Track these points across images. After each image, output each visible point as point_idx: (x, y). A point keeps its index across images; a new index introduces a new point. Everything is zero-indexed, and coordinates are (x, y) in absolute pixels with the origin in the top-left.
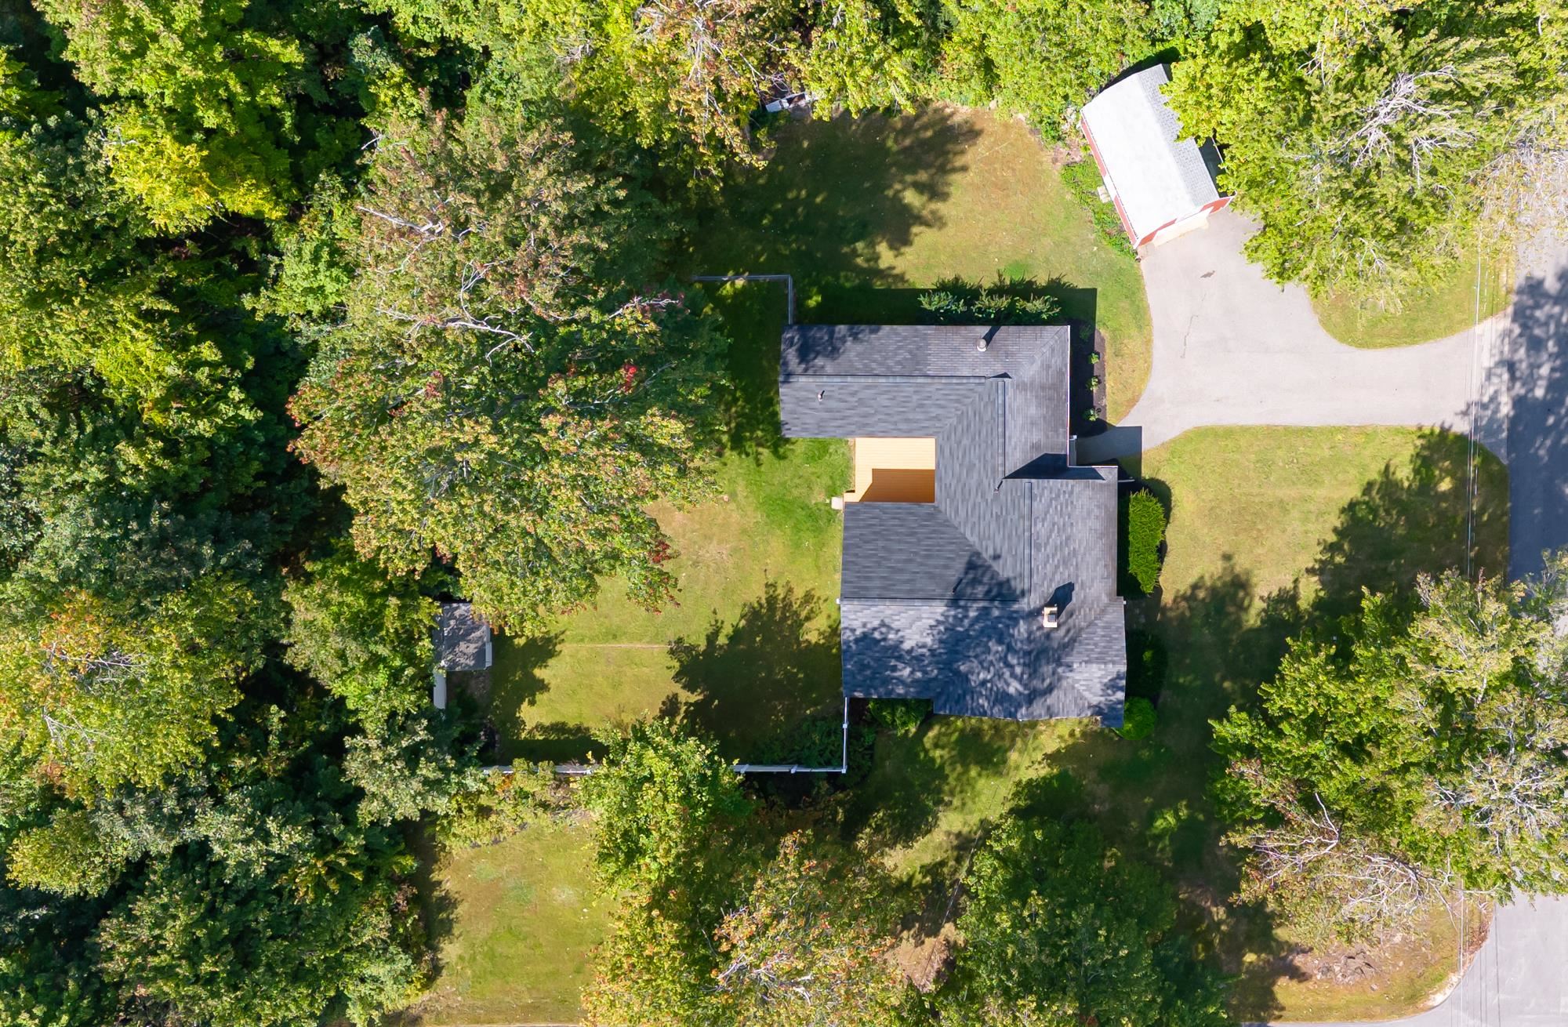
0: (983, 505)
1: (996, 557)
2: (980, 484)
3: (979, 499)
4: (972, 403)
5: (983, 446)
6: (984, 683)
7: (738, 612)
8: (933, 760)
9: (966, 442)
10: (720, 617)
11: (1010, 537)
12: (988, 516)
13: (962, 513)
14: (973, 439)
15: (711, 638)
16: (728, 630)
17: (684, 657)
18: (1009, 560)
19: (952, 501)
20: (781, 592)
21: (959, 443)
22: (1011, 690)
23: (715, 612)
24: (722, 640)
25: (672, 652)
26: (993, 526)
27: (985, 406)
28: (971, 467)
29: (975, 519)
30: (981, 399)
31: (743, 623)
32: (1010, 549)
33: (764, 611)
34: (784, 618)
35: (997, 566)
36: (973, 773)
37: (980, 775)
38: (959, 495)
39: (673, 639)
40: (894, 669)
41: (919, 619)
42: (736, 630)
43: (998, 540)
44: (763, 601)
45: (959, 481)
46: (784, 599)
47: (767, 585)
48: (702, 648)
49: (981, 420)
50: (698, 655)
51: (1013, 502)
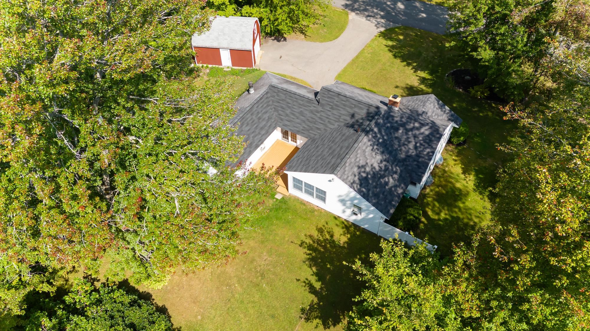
0: (323, 114)
1: (353, 116)
2: (311, 112)
3: (318, 115)
4: (273, 101)
5: (295, 103)
6: (416, 147)
7: (305, 267)
8: (446, 219)
9: (288, 112)
10: (302, 279)
11: (344, 105)
12: (329, 113)
13: (321, 126)
14: (289, 107)
15: (312, 290)
16: (313, 280)
17: (315, 314)
18: (356, 110)
19: (312, 129)
20: (308, 241)
21: (287, 115)
22: (427, 133)
23: (298, 280)
24: (318, 285)
25: (307, 319)
26: (335, 112)
27: (278, 95)
28: (301, 113)
29: (327, 120)
30: (274, 96)
31: (314, 269)
32: (351, 108)
33: (314, 254)
34: (325, 247)
35: (357, 117)
36: (461, 205)
37: (464, 203)
38: (311, 125)
39: (299, 314)
40: (387, 183)
41: (364, 151)
42: (317, 274)
43: (343, 112)
44: (308, 252)
45: (304, 122)
46: (314, 242)
47: (301, 246)
48: (316, 300)
49: (283, 100)
50: (318, 304)
51: (329, 98)
